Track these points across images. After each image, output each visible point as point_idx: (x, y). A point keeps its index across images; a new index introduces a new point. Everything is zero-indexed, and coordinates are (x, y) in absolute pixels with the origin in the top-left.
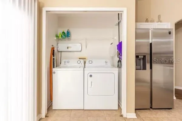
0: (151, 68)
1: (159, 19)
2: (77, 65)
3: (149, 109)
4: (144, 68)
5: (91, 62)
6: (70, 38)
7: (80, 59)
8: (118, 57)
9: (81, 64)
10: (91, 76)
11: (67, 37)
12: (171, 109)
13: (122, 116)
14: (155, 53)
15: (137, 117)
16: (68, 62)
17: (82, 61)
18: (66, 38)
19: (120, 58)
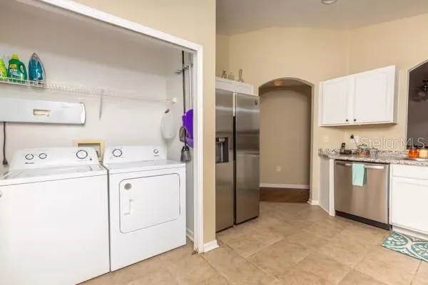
0: (235, 159)
1: (240, 76)
2: (76, 162)
3: (232, 227)
4: (226, 160)
5: (117, 153)
6: (42, 82)
7: (80, 145)
8: (181, 140)
9: (88, 158)
10: (128, 187)
11: (31, 78)
12: (257, 217)
13: (195, 252)
14: (240, 133)
15: (220, 245)
16: (42, 156)
17: (92, 151)
18: (28, 80)
19: (186, 142)
